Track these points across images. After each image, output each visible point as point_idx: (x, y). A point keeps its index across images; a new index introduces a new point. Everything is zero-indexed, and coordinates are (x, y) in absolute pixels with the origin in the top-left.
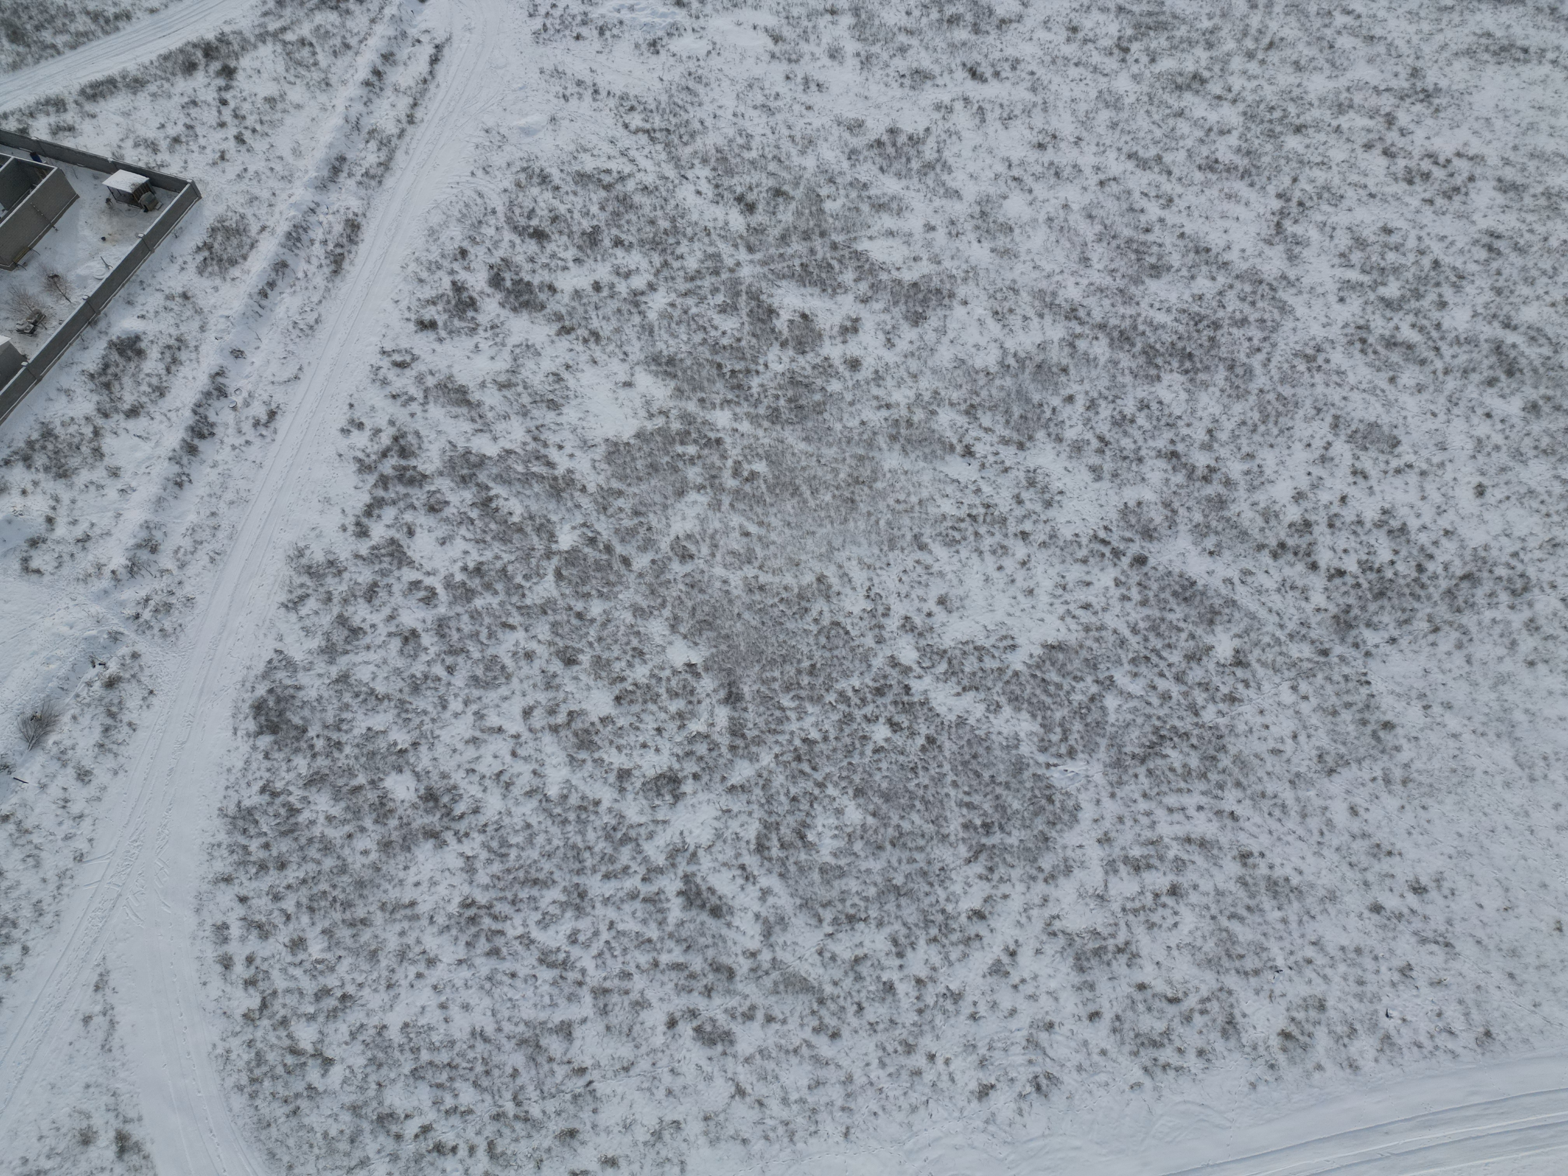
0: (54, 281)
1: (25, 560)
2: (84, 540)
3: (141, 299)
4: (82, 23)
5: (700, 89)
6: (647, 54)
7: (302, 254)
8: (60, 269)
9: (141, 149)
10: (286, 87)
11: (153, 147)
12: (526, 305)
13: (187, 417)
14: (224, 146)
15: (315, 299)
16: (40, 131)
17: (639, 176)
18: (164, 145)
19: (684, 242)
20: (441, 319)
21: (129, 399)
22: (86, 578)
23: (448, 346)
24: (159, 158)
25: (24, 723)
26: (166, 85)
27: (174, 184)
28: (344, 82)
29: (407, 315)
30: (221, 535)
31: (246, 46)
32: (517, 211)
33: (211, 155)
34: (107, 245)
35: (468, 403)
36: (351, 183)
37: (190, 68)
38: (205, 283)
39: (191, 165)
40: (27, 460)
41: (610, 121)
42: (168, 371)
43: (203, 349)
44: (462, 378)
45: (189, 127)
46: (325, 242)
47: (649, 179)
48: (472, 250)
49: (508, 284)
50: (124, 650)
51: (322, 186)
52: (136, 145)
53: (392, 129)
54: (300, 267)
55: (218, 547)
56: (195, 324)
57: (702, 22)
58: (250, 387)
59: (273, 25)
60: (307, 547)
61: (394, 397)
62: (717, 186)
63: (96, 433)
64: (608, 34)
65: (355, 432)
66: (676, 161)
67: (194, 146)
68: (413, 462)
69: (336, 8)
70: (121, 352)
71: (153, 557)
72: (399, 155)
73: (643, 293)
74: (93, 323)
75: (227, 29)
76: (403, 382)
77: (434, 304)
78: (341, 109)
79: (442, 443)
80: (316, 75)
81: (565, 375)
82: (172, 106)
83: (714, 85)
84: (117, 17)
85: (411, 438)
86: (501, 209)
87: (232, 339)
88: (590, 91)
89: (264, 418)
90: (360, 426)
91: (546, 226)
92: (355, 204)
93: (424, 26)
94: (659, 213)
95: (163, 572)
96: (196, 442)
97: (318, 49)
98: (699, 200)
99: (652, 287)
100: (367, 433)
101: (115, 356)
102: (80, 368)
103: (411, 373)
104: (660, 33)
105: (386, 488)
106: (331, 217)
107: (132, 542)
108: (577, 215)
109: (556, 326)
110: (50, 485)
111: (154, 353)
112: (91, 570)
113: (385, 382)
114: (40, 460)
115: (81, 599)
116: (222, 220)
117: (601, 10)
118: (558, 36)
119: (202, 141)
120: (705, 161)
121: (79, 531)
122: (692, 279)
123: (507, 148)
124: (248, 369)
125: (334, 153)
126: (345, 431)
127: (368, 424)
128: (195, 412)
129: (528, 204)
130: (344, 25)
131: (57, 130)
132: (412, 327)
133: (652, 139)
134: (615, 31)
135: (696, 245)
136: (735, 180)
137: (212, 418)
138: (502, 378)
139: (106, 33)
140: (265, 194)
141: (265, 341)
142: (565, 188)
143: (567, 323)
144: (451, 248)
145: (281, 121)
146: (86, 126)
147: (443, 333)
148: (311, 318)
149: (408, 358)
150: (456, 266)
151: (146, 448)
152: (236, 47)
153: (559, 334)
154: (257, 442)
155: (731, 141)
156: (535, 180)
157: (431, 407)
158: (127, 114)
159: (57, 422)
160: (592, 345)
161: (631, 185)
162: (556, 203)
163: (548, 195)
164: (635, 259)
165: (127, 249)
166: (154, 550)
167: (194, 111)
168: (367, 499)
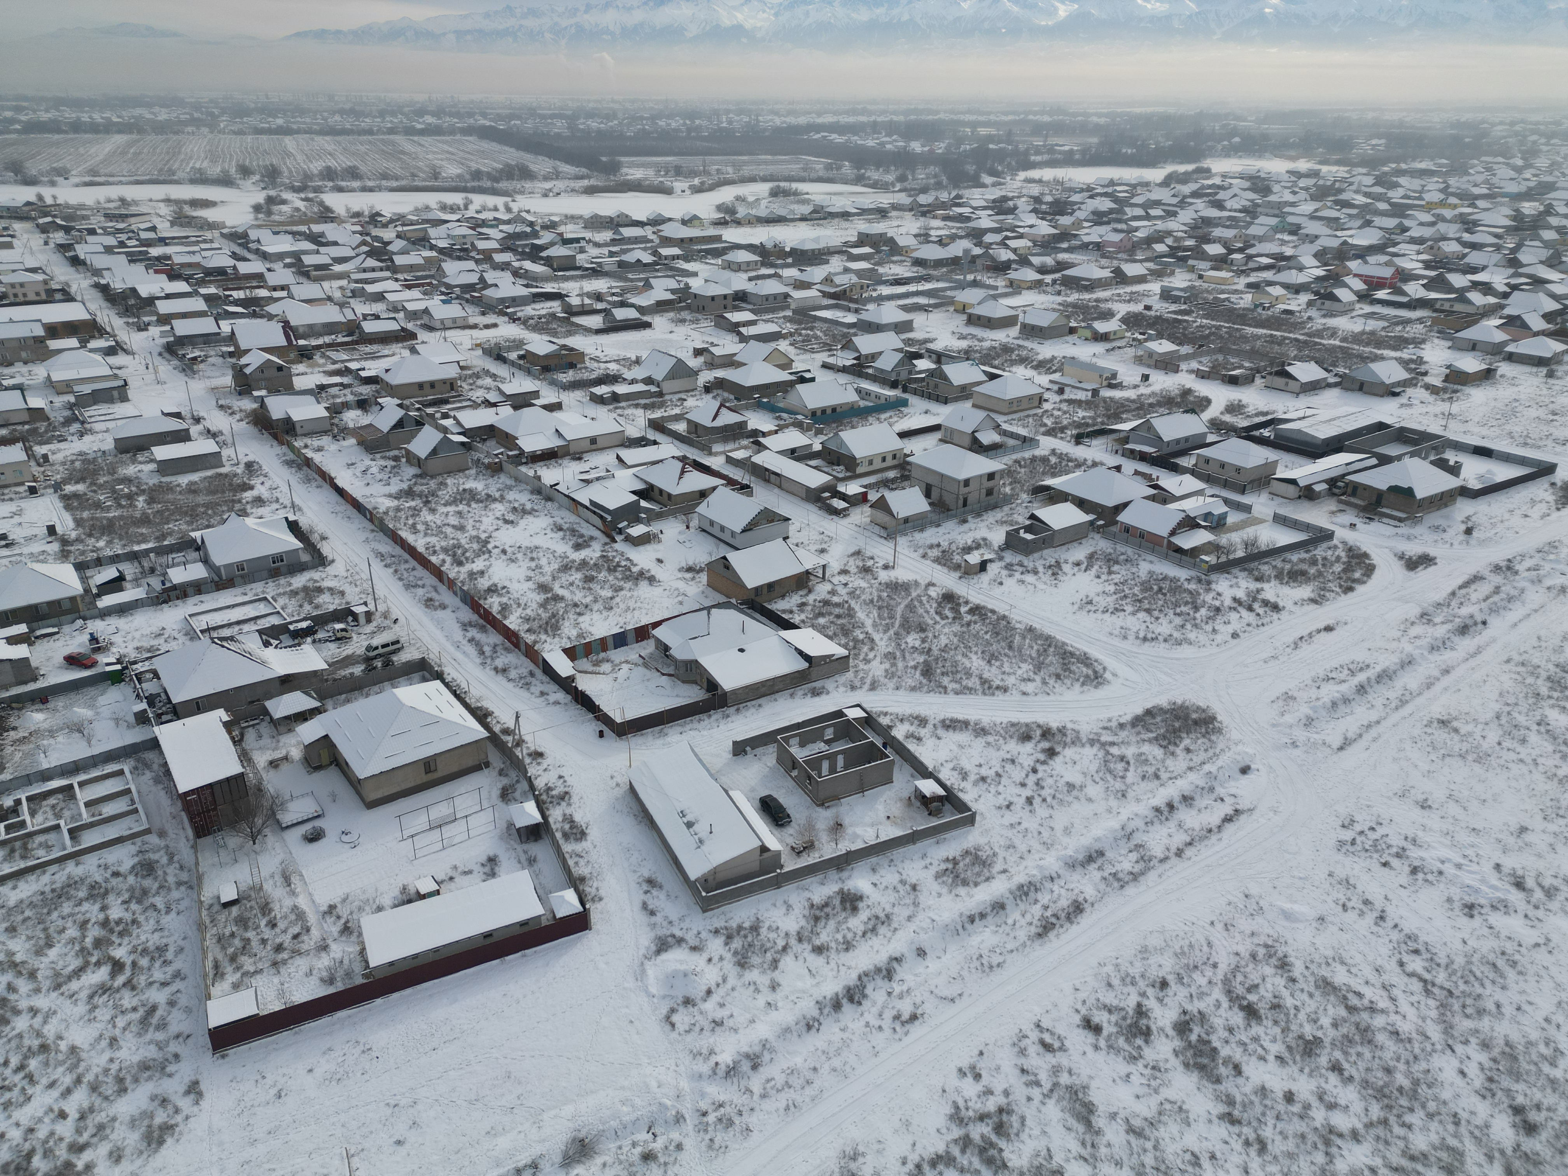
0: (838, 827)
1: (673, 1011)
2: (718, 1023)
3: (882, 872)
4: (974, 682)
5: (1511, 974)
6: (1457, 911)
7: (1022, 906)
8: (846, 821)
9: (955, 773)
10: (1089, 782)
11: (964, 776)
12: (1202, 1068)
13: (851, 978)
14: (1015, 799)
15: (1009, 947)
16: (899, 732)
17: (1393, 1017)
18: (972, 777)
19: (1421, 1114)
20: (1108, 1029)
21: (824, 937)
22: (696, 1055)
23: (1100, 1057)
24: (963, 784)
25: (574, 1140)
26: (1001, 741)
27: (961, 806)
28: (1138, 800)
29: (1079, 1006)
30: (809, 1091)
31: (1077, 741)
32: (1239, 978)
33: (1001, 801)
34: (888, 823)
35: (1088, 1124)
36: (1097, 875)
37: (1026, 737)
38: (935, 887)
39: (982, 800)
40: (729, 938)
41: (1385, 951)
42: (864, 934)
43: (900, 934)
44: (1095, 1096)
45: (998, 775)
46: (1046, 908)
47: (1405, 1027)
48: (1174, 986)
49: (1193, 1038)
50: (675, 1136)
51: (1072, 865)
52: (954, 769)
53: (1158, 851)
54: (1014, 915)
55: (799, 1099)
56: (907, 912)
57: (1540, 913)
58: (912, 984)
59: (1106, 737)
60: (863, 1155)
61: (1023, 1071)
62: (1491, 1080)
63: (785, 949)
64: (1420, 876)
65: (969, 1079)
66: (1448, 1029)
67: (993, 789)
68: (1002, 1144)
69: (1165, 747)
70: (843, 901)
71: (750, 1073)
72: (1152, 876)
73: (1341, 1135)
74: (840, 869)
75: (1070, 726)
76: (1040, 1063)
77: (1110, 1011)
78: (1123, 817)
79: (1040, 1145)
80: (1119, 785)
81: (1206, 1163)
82: (995, 758)
83: (1532, 979)
84: (998, 688)
85: (1014, 1119)
86: (1223, 968)
87: (924, 940)
88: (1376, 914)
89: (906, 1016)
90: (978, 1077)
91: (1263, 1008)
92: (1090, 892)
93: (1233, 791)
94: (1401, 1066)
95: (748, 1091)
96: (844, 1002)
97: (1132, 768)
98: (1459, 1081)
99: (1355, 1136)
100: (979, 1087)
101: (837, 902)
102: (807, 894)
103: (1051, 1059)
104: (1482, 901)
105: (963, 1151)
106: (1063, 891)
107: (746, 1049)
108: (1302, 1016)
109: (1222, 1108)
110: (729, 966)
111: (863, 915)
112: (705, 1051)
113: (1023, 1052)
114: (737, 944)
115: (682, 1068)
116: (978, 849)
117: (1422, 853)
118: (1363, 854)
119: (1001, 788)
120: (1485, 1045)
121: (719, 1014)
122: (1412, 1158)
123: (1259, 919)
124: (921, 969)
125: (1097, 846)
126: (962, 1072)
127: (986, 1079)
128: (860, 978)
129: (1254, 978)
130: (1163, 761)
131: (910, 736)
132: (1077, 1019)
133: (1427, 992)
134: (1430, 877)
135: (1434, 1125)
136: (1520, 1087)
137: (868, 991)
138: (1137, 1123)
139: (984, 694)
140: (1022, 848)
141: (948, 956)
142: (1301, 984)
143: (1236, 1113)
144: (1155, 973)
145: (1070, 804)
146: (930, 742)
147: (1102, 1043)
148: (996, 959)
149: (1057, 1045)
150: (1150, 992)
151: (809, 982)
152: (1068, 740)
153: (1221, 1117)
154: (888, 1032)
155: (1529, 1044)
156: (1274, 961)
157: (1051, 1103)
158: (961, 747)
159: (767, 925)
160: (1253, 1152)
161: (1379, 1021)
162: (1285, 993)
163: (1280, 982)
164: (1348, 1095)
165: (898, 832)
166: (755, 1067)
167: (1009, 767)
168: (941, 1148)
